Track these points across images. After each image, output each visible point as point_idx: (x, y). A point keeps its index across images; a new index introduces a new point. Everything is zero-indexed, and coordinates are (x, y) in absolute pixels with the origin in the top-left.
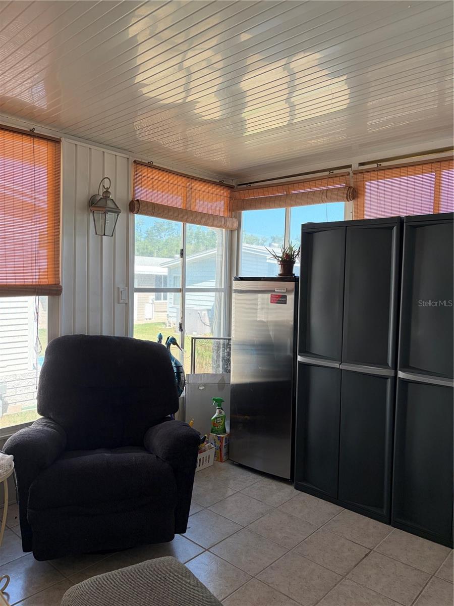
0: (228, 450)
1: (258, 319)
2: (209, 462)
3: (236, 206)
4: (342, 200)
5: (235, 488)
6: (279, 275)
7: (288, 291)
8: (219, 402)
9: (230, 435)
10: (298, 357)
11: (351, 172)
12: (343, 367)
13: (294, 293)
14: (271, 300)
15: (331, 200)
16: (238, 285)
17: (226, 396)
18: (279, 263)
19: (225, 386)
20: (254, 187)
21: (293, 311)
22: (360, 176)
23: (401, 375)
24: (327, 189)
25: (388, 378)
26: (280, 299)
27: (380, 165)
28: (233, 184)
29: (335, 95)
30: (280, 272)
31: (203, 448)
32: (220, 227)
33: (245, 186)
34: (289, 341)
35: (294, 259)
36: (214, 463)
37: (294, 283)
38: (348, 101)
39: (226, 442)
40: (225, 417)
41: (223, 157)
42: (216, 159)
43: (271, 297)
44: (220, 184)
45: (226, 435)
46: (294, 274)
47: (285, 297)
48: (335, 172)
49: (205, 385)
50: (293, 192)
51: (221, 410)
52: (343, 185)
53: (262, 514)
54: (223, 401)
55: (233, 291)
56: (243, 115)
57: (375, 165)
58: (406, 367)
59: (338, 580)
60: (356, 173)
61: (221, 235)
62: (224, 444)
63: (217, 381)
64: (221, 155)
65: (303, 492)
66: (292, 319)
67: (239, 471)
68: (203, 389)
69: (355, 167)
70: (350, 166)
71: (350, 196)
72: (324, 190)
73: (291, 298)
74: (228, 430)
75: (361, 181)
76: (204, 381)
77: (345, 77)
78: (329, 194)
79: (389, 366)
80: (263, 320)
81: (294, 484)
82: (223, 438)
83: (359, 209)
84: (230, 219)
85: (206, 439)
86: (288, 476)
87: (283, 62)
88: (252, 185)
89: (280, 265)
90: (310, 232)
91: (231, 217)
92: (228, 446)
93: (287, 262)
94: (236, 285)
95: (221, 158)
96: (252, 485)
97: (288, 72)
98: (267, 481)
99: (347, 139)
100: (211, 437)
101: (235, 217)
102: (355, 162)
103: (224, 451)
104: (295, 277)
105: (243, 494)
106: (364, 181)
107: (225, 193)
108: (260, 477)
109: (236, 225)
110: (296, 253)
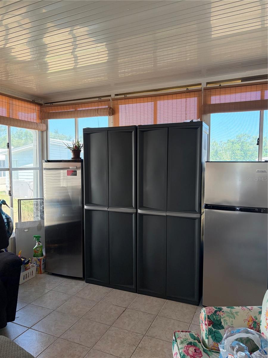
0: (45, 266)
1: (61, 186)
2: (32, 275)
3: (44, 117)
4: (107, 115)
5: (49, 288)
6: (72, 158)
7: (77, 168)
8: (38, 238)
9: (46, 257)
10: (85, 206)
11: (111, 99)
12: (110, 210)
13: (81, 169)
14: (67, 174)
15: (100, 115)
16: (47, 165)
17: (42, 234)
18: (72, 151)
19: (41, 228)
20: (54, 105)
21: (81, 180)
22: (115, 102)
23: (139, 211)
24: (98, 109)
25: (133, 214)
26: (73, 173)
27: (126, 96)
28: (42, 102)
29: (100, 54)
30: (72, 157)
31: (28, 267)
32: (34, 129)
33: (49, 104)
34: (80, 198)
35: (80, 149)
36: (36, 275)
37: (81, 163)
38: (107, 58)
39: (43, 262)
40: (42, 246)
41: (34, 85)
42: (29, 86)
43: (67, 172)
44: (33, 102)
45: (43, 257)
46: (81, 158)
47: (76, 171)
48: (102, 98)
49: (28, 229)
50: (79, 109)
51: (40, 243)
52: (107, 107)
53: (66, 300)
54: (41, 237)
55: (43, 169)
56: (46, 59)
57: (123, 96)
58: (142, 207)
59: (108, 328)
60: (114, 100)
61: (36, 134)
62: (42, 263)
63: (36, 225)
64: (32, 84)
65: (90, 283)
66: (80, 184)
67: (52, 277)
68: (27, 231)
69: (113, 96)
70: (110, 96)
71: (110, 113)
72: (96, 109)
73: (79, 172)
74: (44, 254)
75: (116, 105)
76: (28, 226)
77: (105, 44)
78: (99, 111)
79: (133, 207)
80: (65, 186)
81: (85, 280)
82: (41, 259)
83: (116, 120)
84: (41, 124)
85: (30, 261)
86: (81, 276)
87: (69, 29)
88: (54, 104)
89: (72, 153)
90: (88, 133)
91: (42, 123)
92: (45, 264)
93: (76, 151)
94: (46, 165)
95: (33, 86)
96: (60, 285)
97: (72, 36)
98: (69, 281)
99: (108, 80)
100: (33, 260)
101: (44, 123)
102: (113, 93)
103: (42, 267)
104: (81, 159)
105: (54, 291)
106: (118, 104)
107: (37, 108)
108: (65, 279)
109: (45, 128)
110: (81, 146)
